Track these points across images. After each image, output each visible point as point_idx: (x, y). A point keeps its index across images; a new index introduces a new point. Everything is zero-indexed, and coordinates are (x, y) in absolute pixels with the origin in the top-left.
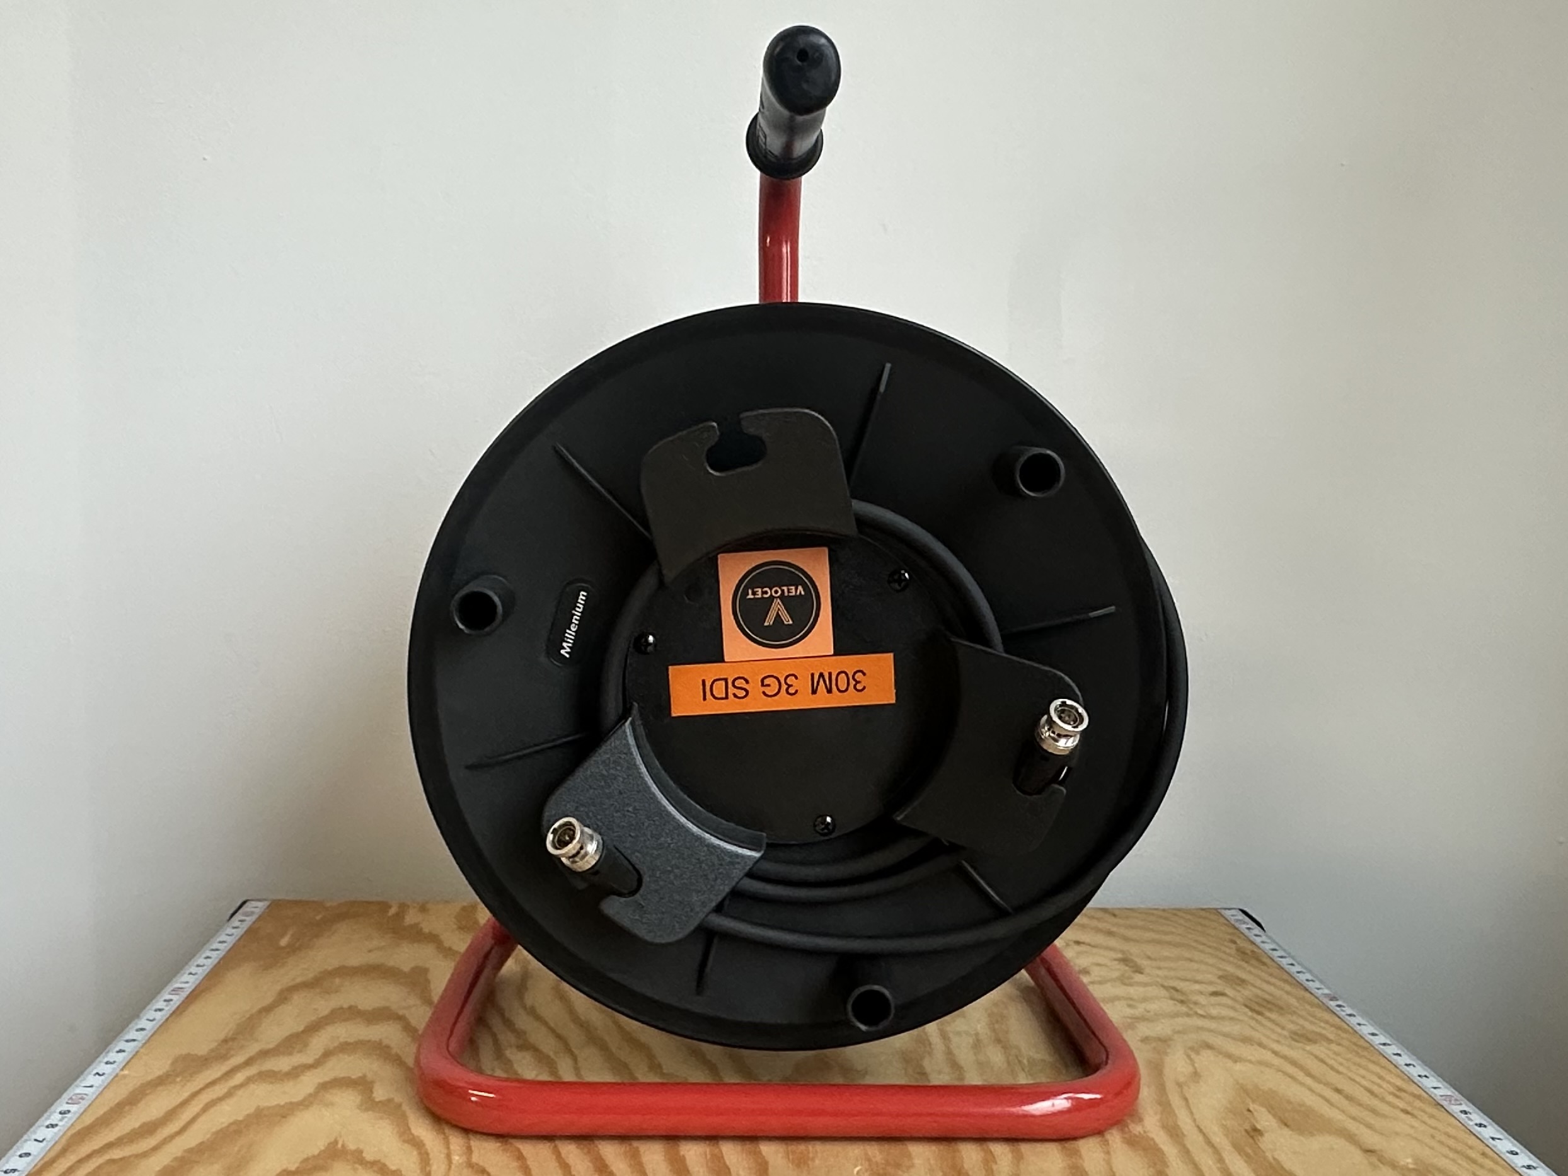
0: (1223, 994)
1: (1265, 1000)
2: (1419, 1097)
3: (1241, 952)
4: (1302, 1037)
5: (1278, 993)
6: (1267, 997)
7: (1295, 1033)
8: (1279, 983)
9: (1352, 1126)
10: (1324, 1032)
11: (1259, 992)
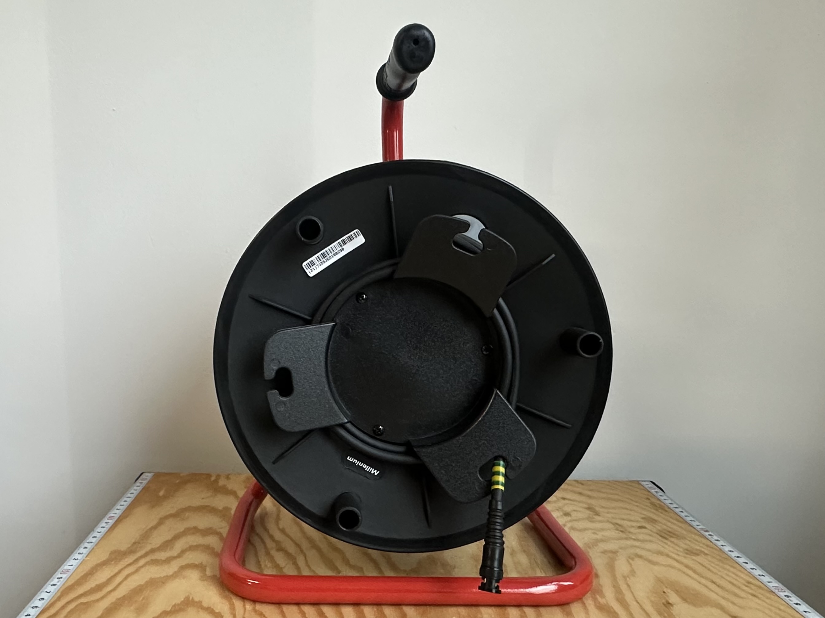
0: (645, 528)
1: (668, 531)
2: (760, 587)
3: (652, 503)
4: (690, 552)
5: (675, 527)
7: (687, 550)
9: (723, 602)
10: (703, 550)
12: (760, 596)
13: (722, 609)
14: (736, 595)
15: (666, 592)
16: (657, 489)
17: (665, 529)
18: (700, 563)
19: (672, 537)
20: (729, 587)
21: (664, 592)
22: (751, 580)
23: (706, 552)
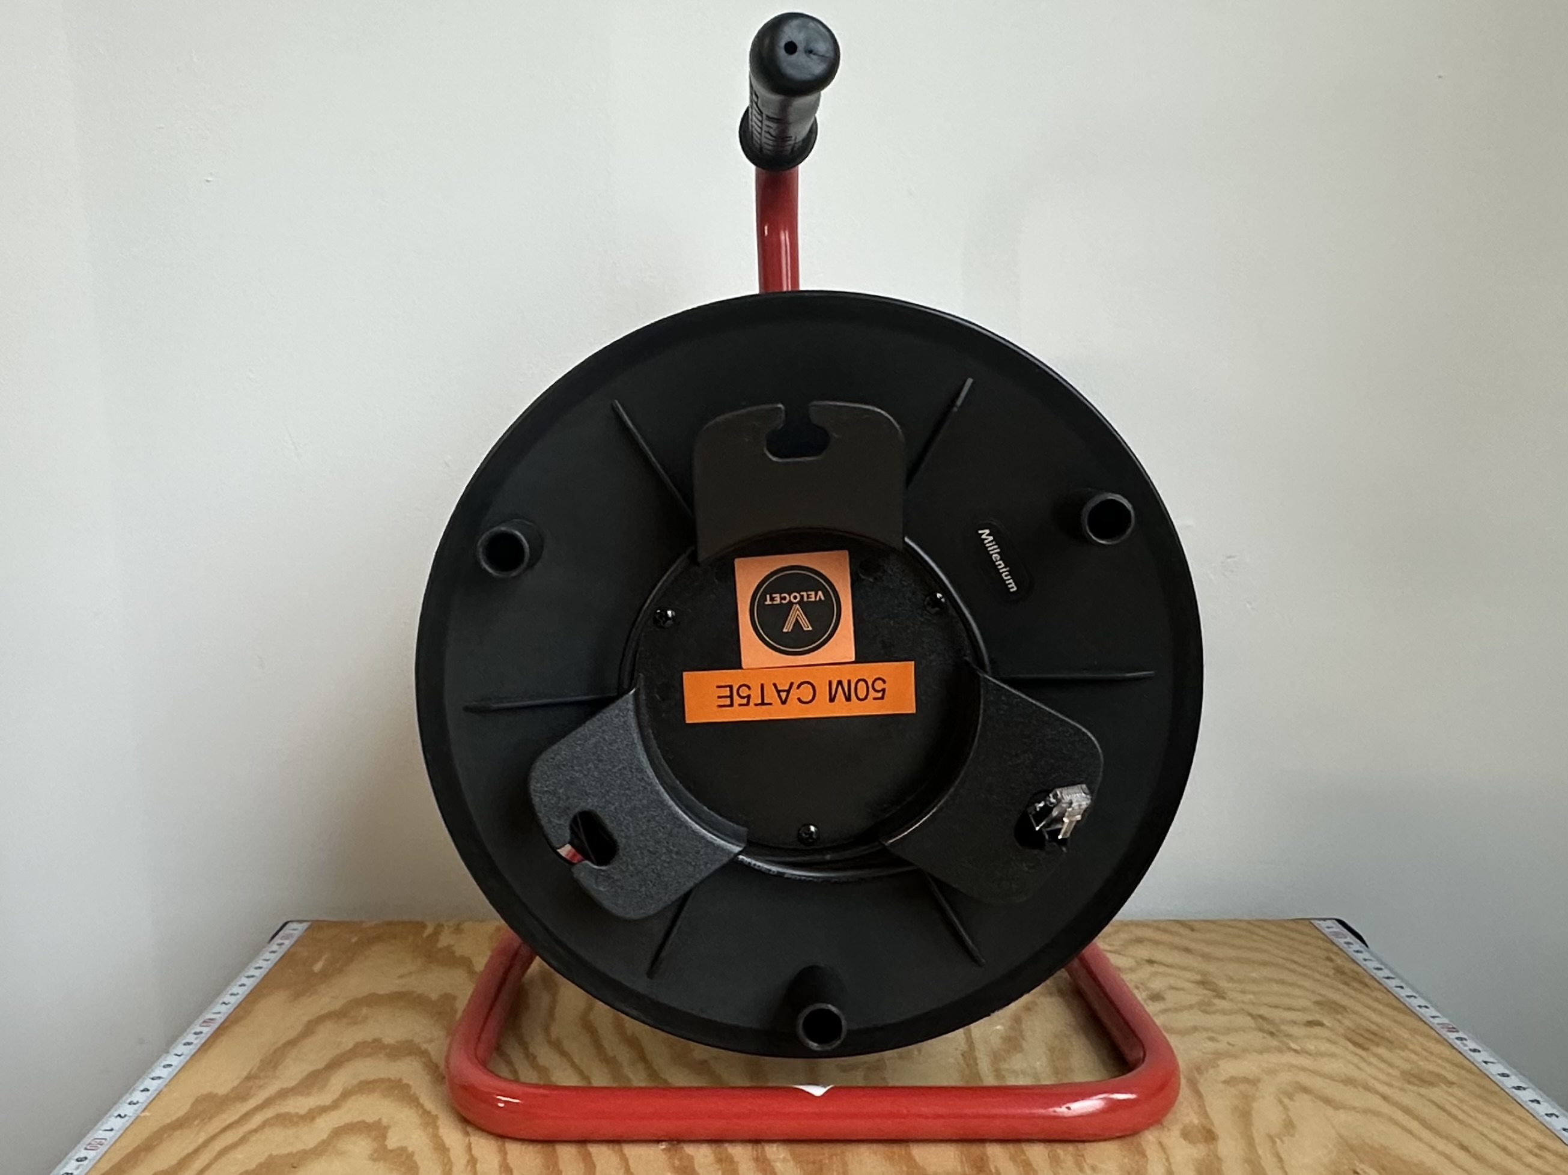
0: (1321, 1024)
1: (1368, 1030)
3: (1339, 971)
4: (1418, 1078)
5: (1387, 1022)
6: (1374, 1027)
7: (1411, 1075)
8: (1387, 1010)
10: (1443, 1072)
11: (1364, 1023)
15: (1359, 1171)
16: (1351, 938)
17: (1361, 1026)
18: (1437, 1104)
19: (1378, 1045)
21: (1356, 1172)
23: (1451, 1077)
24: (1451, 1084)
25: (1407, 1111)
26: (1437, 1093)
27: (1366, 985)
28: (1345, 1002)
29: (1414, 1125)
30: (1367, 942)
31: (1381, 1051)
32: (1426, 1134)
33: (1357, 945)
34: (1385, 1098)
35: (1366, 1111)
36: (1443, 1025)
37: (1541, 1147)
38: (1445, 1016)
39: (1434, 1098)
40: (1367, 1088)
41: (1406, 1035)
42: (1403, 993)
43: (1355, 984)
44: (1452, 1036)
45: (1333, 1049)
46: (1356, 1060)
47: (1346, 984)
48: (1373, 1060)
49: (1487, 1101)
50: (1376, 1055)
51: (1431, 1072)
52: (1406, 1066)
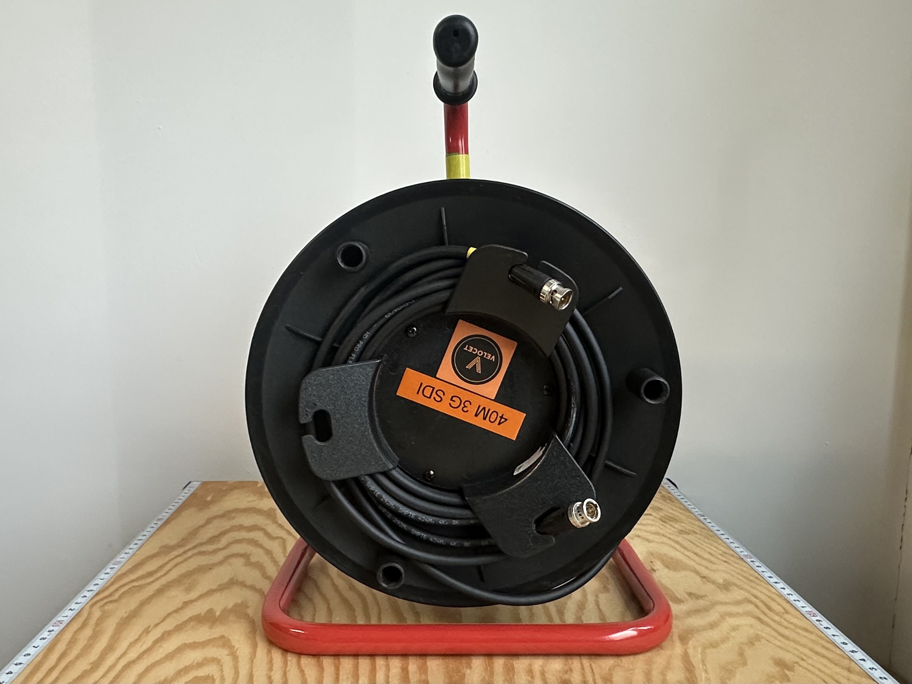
1: (670, 517)
2: (732, 556)
4: (684, 532)
5: (678, 514)
7: (682, 531)
8: (679, 510)
9: (698, 567)
10: (694, 530)
12: (730, 562)
13: (697, 572)
14: (711, 562)
15: (653, 561)
16: (671, 484)
17: (668, 516)
18: (689, 540)
19: (671, 521)
20: (707, 556)
21: (652, 562)
22: (727, 551)
24: (696, 533)
25: (677, 543)
26: (690, 537)
27: (673, 502)
28: (662, 507)
29: (678, 547)
30: (678, 487)
31: (671, 523)
32: (682, 550)
33: (673, 487)
34: (669, 538)
35: (662, 543)
36: (699, 514)
37: (725, 553)
38: (701, 511)
39: (688, 538)
40: (663, 535)
41: (683, 517)
42: (686, 504)
43: (668, 501)
44: (702, 518)
45: (652, 522)
46: (662, 527)
47: (664, 501)
48: (668, 526)
49: (708, 539)
50: (670, 525)
51: (689, 530)
52: (680, 528)
